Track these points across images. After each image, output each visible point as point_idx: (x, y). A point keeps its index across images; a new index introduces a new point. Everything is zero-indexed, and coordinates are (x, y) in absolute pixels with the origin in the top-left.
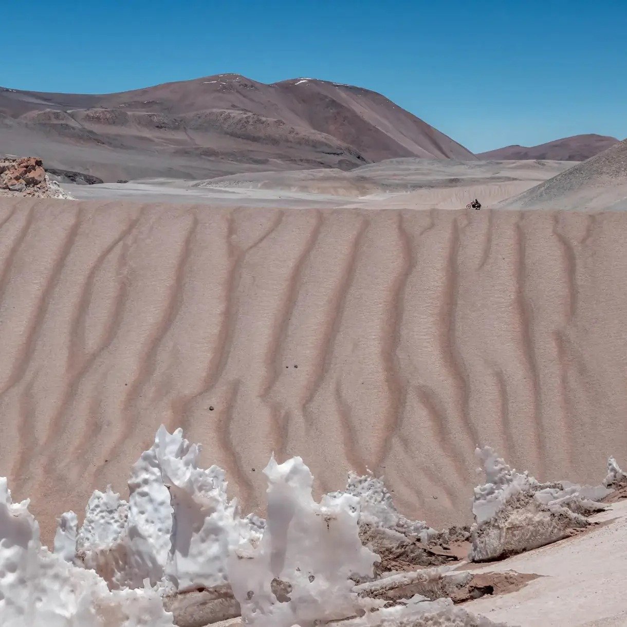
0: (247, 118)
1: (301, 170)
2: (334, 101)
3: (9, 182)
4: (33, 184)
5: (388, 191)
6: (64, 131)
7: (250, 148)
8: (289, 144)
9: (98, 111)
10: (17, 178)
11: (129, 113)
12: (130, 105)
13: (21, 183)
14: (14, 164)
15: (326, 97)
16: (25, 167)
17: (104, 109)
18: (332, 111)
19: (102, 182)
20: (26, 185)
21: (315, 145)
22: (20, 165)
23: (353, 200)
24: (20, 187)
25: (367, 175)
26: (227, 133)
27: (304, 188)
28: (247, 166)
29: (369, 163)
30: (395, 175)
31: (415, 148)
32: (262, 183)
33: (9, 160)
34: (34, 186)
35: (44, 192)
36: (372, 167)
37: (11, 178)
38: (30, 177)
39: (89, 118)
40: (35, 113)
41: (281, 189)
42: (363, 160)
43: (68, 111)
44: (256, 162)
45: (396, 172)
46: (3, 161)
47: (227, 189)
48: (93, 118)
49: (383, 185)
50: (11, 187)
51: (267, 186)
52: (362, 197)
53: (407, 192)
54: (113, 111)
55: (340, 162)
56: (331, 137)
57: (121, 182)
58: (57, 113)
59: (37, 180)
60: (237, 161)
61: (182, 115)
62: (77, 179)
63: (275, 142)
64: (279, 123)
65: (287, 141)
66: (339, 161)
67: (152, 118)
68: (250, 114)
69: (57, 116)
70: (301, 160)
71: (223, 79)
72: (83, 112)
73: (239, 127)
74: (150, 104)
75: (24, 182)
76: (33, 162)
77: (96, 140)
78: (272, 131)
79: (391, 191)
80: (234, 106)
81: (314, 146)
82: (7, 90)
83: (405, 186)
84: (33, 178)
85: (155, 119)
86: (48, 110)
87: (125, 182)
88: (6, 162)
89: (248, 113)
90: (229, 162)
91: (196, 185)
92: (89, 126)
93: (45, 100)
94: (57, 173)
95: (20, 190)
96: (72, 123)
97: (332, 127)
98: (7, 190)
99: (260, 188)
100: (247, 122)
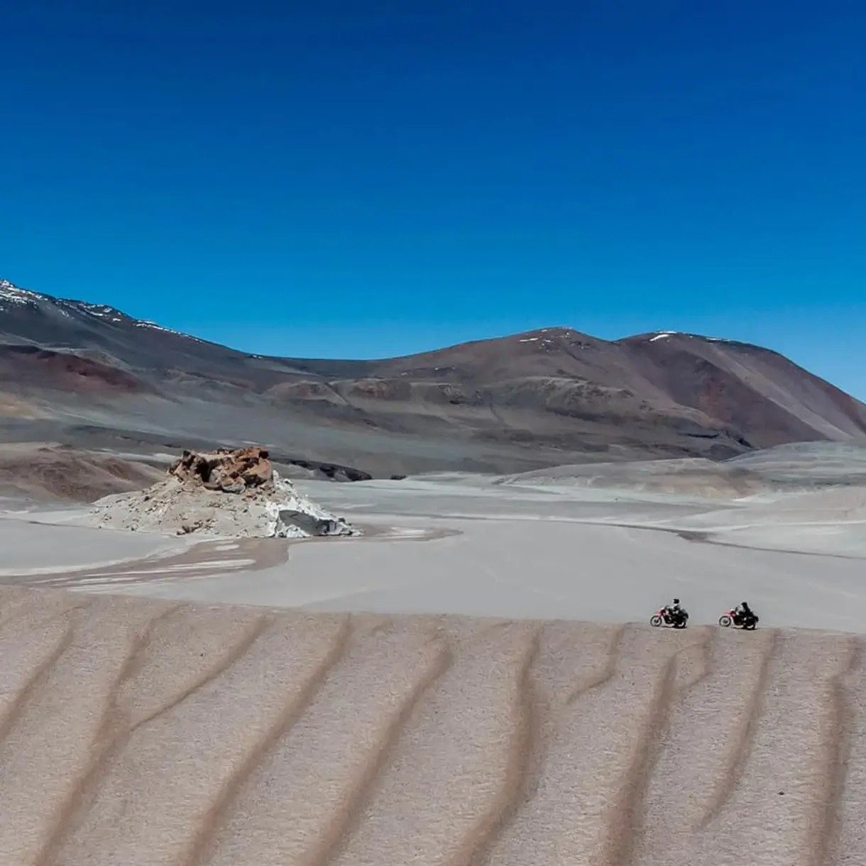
0: (578, 387)
1: (652, 459)
2: (706, 363)
3: (223, 480)
4: (255, 484)
5: (780, 490)
6: (324, 410)
7: (583, 430)
8: (639, 424)
9: (371, 382)
10: (234, 476)
11: (414, 384)
12: (417, 373)
13: (238, 483)
14: (230, 456)
15: (696, 358)
16: (244, 460)
17: (378, 380)
18: (703, 377)
19: (369, 478)
20: (245, 485)
21: (678, 424)
22: (237, 457)
23: (725, 504)
24: (237, 488)
25: (750, 467)
26: (549, 410)
27: (654, 486)
28: (575, 454)
29: (757, 450)
30: (792, 467)
31: (826, 427)
32: (594, 478)
33: (223, 450)
34: (256, 486)
35: (270, 495)
36: (761, 454)
37: (226, 476)
38: (251, 473)
39: (357, 392)
40: (285, 386)
41: (621, 487)
42: (747, 444)
43: (332, 383)
44: (589, 448)
45: (796, 463)
46: (216, 452)
47: (541, 488)
48: (363, 391)
49: (773, 481)
50: (225, 488)
51: (599, 483)
52: (741, 497)
53: (808, 491)
54: (390, 382)
55: (714, 448)
56: (702, 414)
57: (394, 478)
58: (316, 385)
59: (260, 479)
60: (563, 447)
61: (487, 386)
62: (337, 474)
63: (617, 420)
64: (626, 393)
65: (637, 419)
66: (712, 447)
67: (445, 391)
68: (581, 383)
69: (315, 389)
70: (656, 446)
71: (546, 336)
72: (351, 383)
73: (567, 400)
74: (443, 371)
75: (243, 481)
76: (256, 454)
77: (365, 420)
78: (616, 406)
79: (785, 490)
80: (561, 373)
81: (677, 427)
82: (251, 356)
83: (807, 483)
84: (255, 476)
85: (449, 392)
86: (304, 382)
87: (401, 478)
88: (221, 453)
89: (580, 381)
90: (551, 448)
91: (498, 483)
92: (357, 402)
93: (303, 368)
94: (309, 465)
95: (237, 492)
96: (335, 399)
97: (703, 399)
98: (220, 492)
99: (590, 486)
100: (579, 394)
